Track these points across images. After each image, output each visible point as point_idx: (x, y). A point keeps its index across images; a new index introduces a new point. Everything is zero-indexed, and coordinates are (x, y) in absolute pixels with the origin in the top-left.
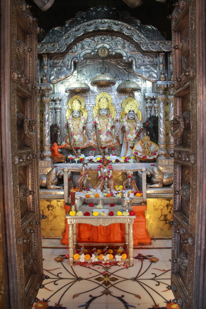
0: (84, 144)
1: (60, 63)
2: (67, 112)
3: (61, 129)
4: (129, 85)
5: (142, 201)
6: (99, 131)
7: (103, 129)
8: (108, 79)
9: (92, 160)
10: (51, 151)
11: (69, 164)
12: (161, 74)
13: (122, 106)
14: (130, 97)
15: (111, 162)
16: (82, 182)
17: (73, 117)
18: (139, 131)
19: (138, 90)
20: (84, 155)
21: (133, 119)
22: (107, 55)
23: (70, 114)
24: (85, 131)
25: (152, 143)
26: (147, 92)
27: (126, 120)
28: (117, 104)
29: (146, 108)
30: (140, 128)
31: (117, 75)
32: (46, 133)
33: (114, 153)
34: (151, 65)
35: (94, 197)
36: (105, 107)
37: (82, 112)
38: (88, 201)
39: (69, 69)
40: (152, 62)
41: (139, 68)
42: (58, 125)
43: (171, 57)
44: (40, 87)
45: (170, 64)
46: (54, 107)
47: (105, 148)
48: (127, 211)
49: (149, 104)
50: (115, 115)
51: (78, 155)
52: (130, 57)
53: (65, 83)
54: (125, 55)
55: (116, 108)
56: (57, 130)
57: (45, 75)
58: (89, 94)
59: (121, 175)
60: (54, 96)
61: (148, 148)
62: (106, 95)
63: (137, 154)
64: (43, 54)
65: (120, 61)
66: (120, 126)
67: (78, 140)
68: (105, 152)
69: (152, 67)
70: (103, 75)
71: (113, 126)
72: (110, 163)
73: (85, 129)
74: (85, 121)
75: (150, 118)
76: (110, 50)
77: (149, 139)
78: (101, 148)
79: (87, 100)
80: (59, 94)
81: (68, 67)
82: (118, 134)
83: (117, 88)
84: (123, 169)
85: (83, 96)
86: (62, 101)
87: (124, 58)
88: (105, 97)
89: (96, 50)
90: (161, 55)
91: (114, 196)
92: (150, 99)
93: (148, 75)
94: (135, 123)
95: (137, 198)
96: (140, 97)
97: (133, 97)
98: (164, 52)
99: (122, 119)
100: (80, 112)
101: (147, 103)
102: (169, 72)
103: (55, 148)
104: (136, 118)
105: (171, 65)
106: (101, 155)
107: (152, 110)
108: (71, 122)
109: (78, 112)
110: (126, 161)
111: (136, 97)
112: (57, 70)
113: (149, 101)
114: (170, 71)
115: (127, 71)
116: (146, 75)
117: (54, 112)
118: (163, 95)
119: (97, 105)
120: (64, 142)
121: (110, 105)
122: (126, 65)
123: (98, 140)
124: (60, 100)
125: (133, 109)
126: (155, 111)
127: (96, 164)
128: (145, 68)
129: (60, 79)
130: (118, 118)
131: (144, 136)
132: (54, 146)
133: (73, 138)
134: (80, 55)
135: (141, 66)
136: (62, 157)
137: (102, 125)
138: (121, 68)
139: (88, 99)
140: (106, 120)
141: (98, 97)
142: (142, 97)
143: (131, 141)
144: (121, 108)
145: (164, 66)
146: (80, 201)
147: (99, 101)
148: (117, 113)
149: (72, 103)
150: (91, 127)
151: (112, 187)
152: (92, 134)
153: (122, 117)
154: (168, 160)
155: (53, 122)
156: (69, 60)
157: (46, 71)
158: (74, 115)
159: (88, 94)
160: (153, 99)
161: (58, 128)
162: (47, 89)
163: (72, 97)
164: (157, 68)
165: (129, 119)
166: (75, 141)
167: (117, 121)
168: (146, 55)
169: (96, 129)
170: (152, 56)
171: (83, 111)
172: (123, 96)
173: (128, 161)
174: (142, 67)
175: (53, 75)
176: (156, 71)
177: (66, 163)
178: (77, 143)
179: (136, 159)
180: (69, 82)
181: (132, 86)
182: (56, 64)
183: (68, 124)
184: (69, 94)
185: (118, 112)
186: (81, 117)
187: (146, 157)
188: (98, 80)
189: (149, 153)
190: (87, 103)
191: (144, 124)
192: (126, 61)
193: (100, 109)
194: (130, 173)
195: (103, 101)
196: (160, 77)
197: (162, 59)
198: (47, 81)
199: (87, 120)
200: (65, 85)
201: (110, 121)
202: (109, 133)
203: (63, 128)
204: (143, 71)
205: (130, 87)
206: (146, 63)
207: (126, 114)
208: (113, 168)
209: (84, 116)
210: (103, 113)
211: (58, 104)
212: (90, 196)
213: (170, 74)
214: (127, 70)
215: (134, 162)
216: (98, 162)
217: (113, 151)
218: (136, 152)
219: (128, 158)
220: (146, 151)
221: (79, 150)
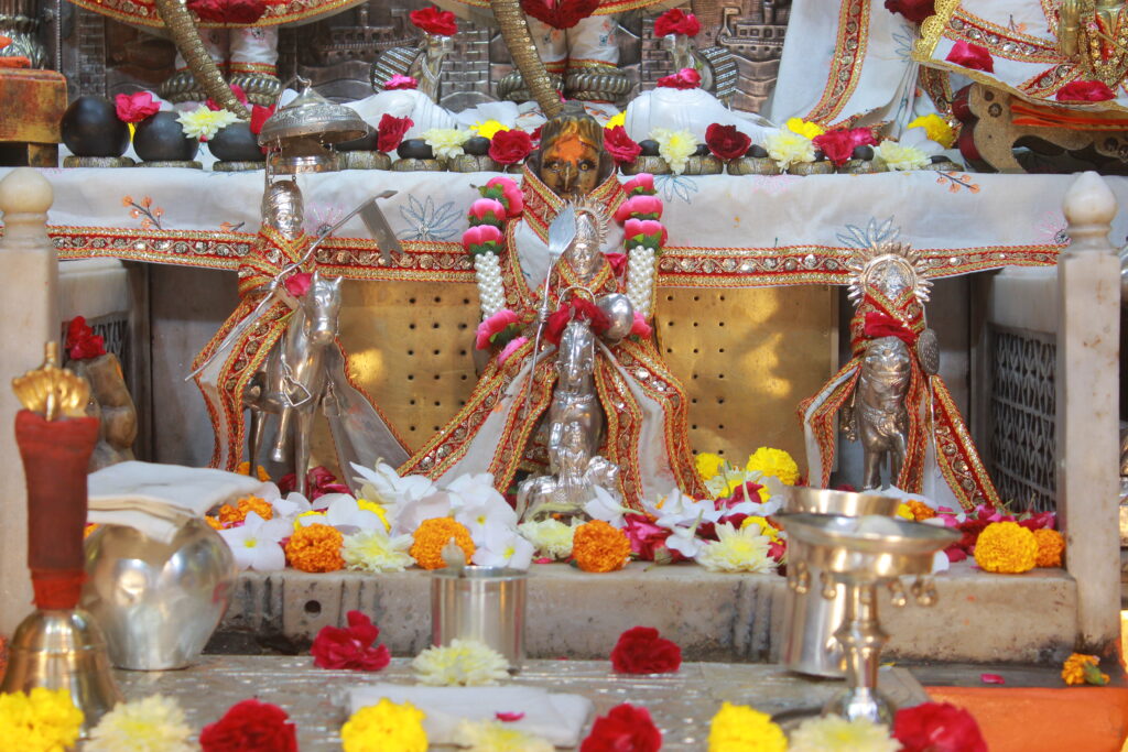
5: (1061, 627)
9: (410, 135)
11: (102, 177)
15: (650, 161)
16: (259, 378)
35: (400, 562)
38: (313, 607)
48: (862, 706)
59: (774, 321)
63: (982, 61)
68: (581, 69)
72: (627, 167)
84: (805, 237)
91: (678, 559)
95: (984, 580)
127: (447, 176)
136: (27, 89)
146: (183, 578)
151: (650, 446)
173: (867, 154)
177: (69, 164)
194: (893, 282)
208: (669, 222)
212: (351, 548)
215: (944, 166)
216: (484, 160)
217: (673, 37)
218: (971, 47)
219: (866, 130)
220: (1098, 22)
221: (250, 40)
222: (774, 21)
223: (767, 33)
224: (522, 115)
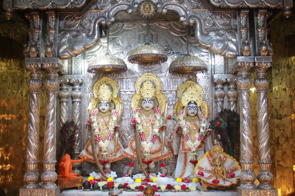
0: (115, 155)
1: (77, 25)
2: (90, 104)
3: (81, 128)
4: (189, 62)
6: (140, 135)
7: (146, 131)
8: (155, 52)
9: (128, 186)
10: (56, 171)
11: (87, 193)
12: (244, 44)
13: (176, 94)
14: (190, 80)
15: (159, 190)
17: (99, 111)
18: (204, 135)
19: (203, 69)
20: (115, 173)
21: (195, 116)
22: (154, 14)
23: (95, 106)
24: (117, 135)
25: (228, 155)
26: (217, 73)
27: (184, 117)
28: (169, 91)
29: (216, 98)
30: (207, 130)
31: (169, 46)
32: (49, 141)
33: (164, 170)
34: (226, 30)
36: (150, 96)
37: (114, 102)
39: (91, 36)
40: (227, 25)
41: (207, 35)
42: (76, 123)
43: (259, 18)
44: (42, 65)
45: (258, 28)
46: (71, 94)
47: (150, 162)
49: (220, 91)
50: (166, 110)
51: (105, 173)
52: (191, 16)
53: (90, 57)
54: (184, 14)
55: (168, 97)
56: (75, 131)
57: (49, 44)
58: (126, 74)
60: (71, 78)
61: (220, 166)
62: (153, 78)
63: (202, 175)
64: (48, 10)
65: (174, 24)
66: (175, 126)
67: (107, 148)
68: (150, 169)
69: (229, 33)
70: (147, 46)
71: (163, 126)
72: (157, 191)
73: (118, 131)
74: (117, 119)
75: (222, 114)
76: (158, 6)
77: (223, 150)
78: (144, 162)
79: (122, 84)
80: (78, 74)
81: (89, 32)
82: (170, 138)
83: (169, 66)
85: (117, 78)
86: (83, 85)
87: (182, 19)
88: (150, 81)
89: (136, 6)
90: (243, 14)
92: (221, 84)
93: (221, 46)
94: (197, 123)
96: (205, 80)
97: (195, 80)
98: (248, 8)
99: (177, 115)
100: (111, 103)
101: (216, 89)
102: (256, 41)
103: (65, 164)
104: (200, 113)
105: (259, 30)
106: (143, 174)
107: (225, 101)
108: (95, 120)
109: (108, 103)
110: (184, 188)
111: (199, 80)
112: (71, 37)
113: (219, 86)
114: (258, 39)
115: (184, 41)
116: (218, 47)
117: (71, 102)
118: (248, 80)
119: (138, 92)
120: (84, 150)
121: (158, 92)
122: (184, 31)
123: (138, 150)
124: (81, 84)
125: (195, 100)
126: (229, 102)
127: (133, 193)
128: (217, 35)
129: (76, 52)
130: (171, 112)
131: (214, 145)
132: (64, 161)
133: (99, 145)
134: (109, 13)
135: (210, 31)
136: (78, 180)
137: (145, 124)
138: (176, 36)
139: (124, 83)
140: (151, 117)
141: (139, 81)
142: (208, 80)
143: (192, 151)
144: (176, 97)
145: (247, 32)
147: (141, 86)
148: (169, 105)
149: (99, 89)
150: (129, 127)
152: (130, 137)
153: (177, 112)
154: (258, 191)
155: (69, 118)
156: (91, 22)
157: (52, 38)
158: (101, 108)
159: (124, 75)
160: (226, 83)
161: (76, 127)
162: (53, 68)
163: (99, 79)
164: (237, 35)
165: (188, 115)
166: (101, 150)
167: (169, 118)
168: (218, 15)
169: (135, 131)
170: (229, 17)
171: (116, 102)
172: (180, 80)
173: (188, 188)
174: (212, 34)
175: (64, 44)
176: (235, 40)
177: (84, 191)
178: (105, 154)
179: (201, 184)
180: (95, 55)
181: (194, 63)
182: (70, 26)
183: (91, 123)
184: (94, 74)
185: (171, 103)
186: (112, 111)
187: (218, 182)
188: (140, 54)
189: (223, 173)
190: (123, 89)
191: (212, 122)
192: (185, 23)
193: (142, 100)
195: (148, 86)
196: (242, 50)
197: (244, 20)
198: (53, 55)
199: (122, 115)
200: (89, 60)
201: (158, 118)
202: (155, 138)
203: (84, 128)
204: (214, 40)
205: (191, 65)
206: (218, 27)
207: (184, 107)
209: (117, 109)
210: (147, 105)
211: (77, 90)
213: (258, 45)
214: (185, 38)
215: (198, 190)
216: (138, 190)
217: (162, 167)
218: (201, 172)
219: (187, 180)
220: (217, 170)
221: (107, 165)
222: (175, 159)
223: (174, 160)
224: (142, 175)
